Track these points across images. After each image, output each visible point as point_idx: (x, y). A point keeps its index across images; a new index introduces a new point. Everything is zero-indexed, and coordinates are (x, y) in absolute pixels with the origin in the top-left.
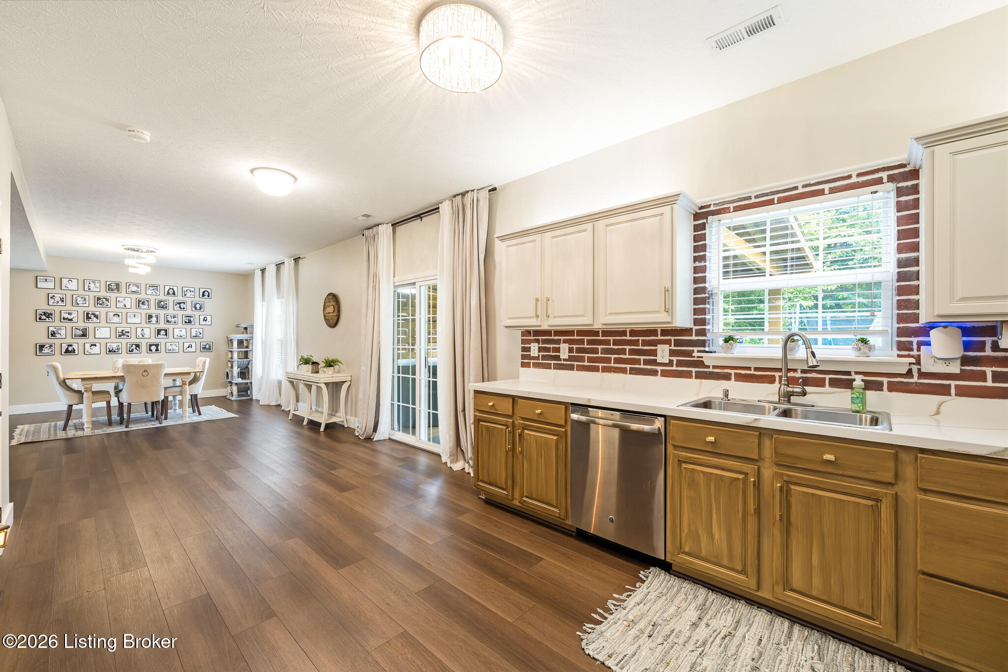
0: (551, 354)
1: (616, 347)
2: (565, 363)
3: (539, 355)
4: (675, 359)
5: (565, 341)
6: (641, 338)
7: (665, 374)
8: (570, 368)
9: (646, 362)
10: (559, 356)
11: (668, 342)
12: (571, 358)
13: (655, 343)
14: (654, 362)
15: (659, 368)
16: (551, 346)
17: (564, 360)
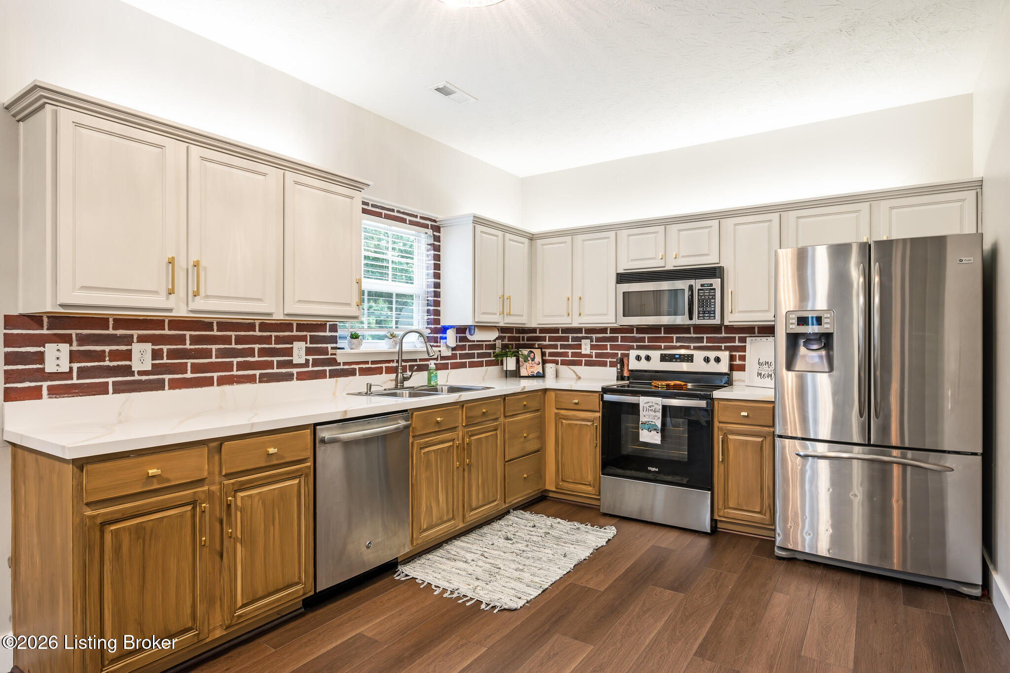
0: (107, 363)
1: (240, 347)
2: (144, 378)
3: (71, 369)
4: (310, 358)
5: (142, 339)
6: (274, 334)
7: (301, 377)
8: (158, 386)
9: (281, 365)
10: (130, 367)
11: (303, 339)
12: (157, 369)
13: (291, 340)
14: (290, 364)
15: (295, 371)
16: (107, 349)
17: (141, 373)
